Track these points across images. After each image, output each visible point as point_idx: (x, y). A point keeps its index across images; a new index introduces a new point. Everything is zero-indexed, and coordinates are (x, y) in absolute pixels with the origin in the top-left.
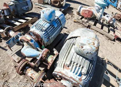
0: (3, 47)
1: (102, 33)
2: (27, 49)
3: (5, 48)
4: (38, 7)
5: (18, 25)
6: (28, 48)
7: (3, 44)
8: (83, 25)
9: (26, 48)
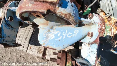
2: (52, 31)
6: (52, 28)
9: (49, 31)
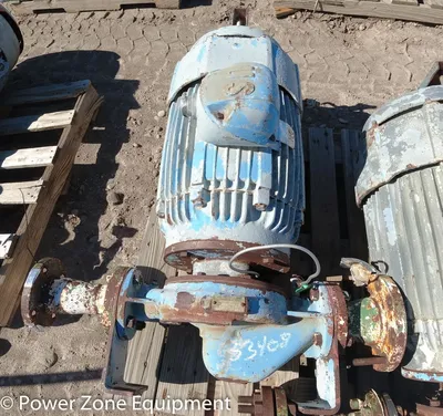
0: (41, 370)
1: (425, 20)
3: (59, 369)
4: (37, 12)
5: (34, 200)
7: (25, 356)
8: (327, 17)
